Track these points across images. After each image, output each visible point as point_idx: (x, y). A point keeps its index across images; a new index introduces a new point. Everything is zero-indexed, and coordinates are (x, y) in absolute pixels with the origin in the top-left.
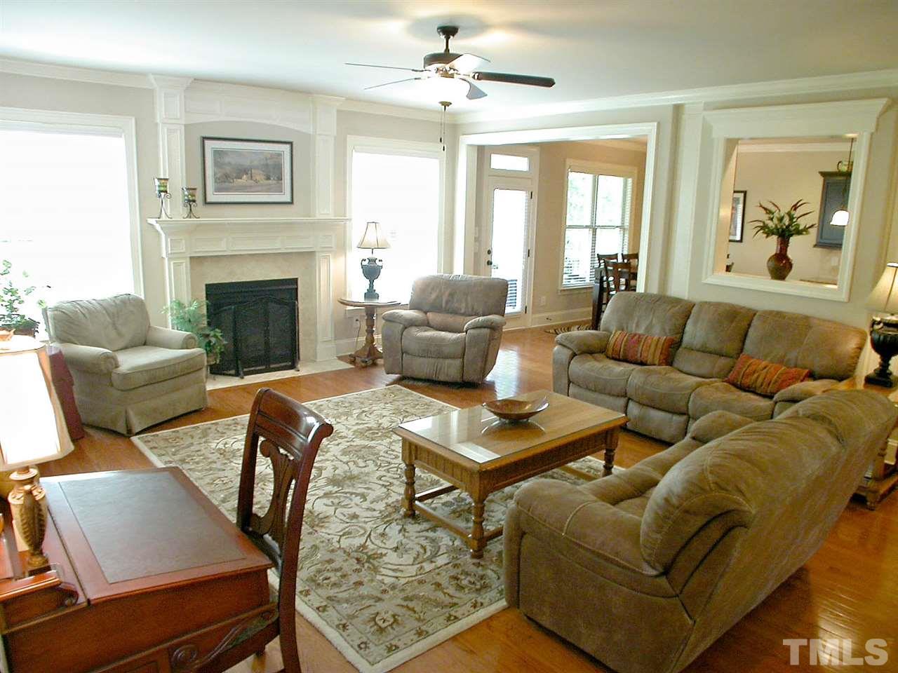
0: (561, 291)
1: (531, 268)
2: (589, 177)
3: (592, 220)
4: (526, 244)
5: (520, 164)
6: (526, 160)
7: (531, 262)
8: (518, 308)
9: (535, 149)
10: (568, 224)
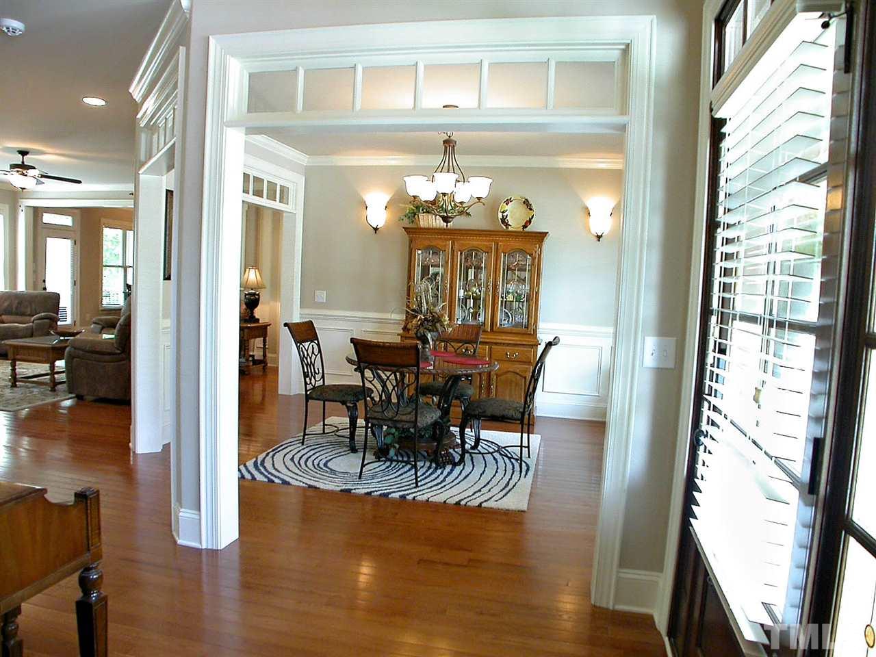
0: (102, 310)
1: (77, 294)
2: (120, 232)
3: (123, 262)
4: (73, 278)
5: (67, 221)
6: (70, 218)
7: (77, 288)
8: (69, 321)
9: (76, 211)
10: (104, 264)
